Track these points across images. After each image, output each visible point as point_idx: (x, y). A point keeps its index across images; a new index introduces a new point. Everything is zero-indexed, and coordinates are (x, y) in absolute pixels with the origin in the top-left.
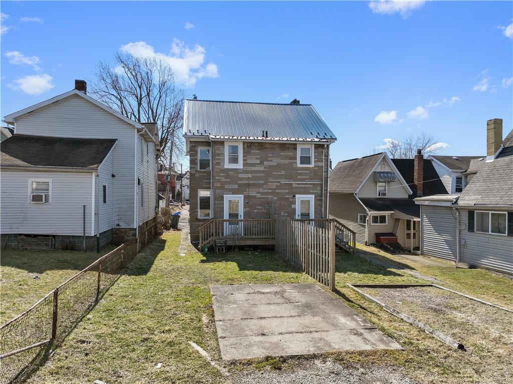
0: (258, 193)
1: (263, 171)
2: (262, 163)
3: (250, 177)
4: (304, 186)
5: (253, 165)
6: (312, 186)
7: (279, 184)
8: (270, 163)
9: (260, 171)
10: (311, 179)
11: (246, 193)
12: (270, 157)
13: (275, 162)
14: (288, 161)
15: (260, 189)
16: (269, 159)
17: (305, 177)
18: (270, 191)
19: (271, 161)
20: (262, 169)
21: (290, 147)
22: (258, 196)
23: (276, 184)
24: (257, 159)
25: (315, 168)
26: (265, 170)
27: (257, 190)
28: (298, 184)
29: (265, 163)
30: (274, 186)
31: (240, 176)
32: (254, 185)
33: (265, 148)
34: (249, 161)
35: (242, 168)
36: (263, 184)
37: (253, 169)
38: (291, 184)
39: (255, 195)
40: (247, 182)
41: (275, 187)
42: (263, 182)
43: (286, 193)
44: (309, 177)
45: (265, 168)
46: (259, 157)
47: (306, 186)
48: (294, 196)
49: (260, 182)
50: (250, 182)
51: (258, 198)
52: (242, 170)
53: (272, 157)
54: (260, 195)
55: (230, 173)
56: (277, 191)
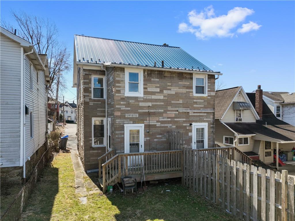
0: (158, 122)
1: (163, 99)
2: (161, 92)
3: (151, 105)
4: (199, 114)
5: (153, 93)
6: (206, 114)
7: (178, 113)
8: (169, 92)
9: (159, 99)
10: (205, 107)
11: (146, 122)
12: (169, 86)
13: (173, 91)
14: (185, 90)
15: (160, 118)
16: (168, 88)
17: (200, 106)
18: (170, 120)
19: (170, 89)
20: (162, 97)
21: (187, 76)
22: (158, 124)
23: (174, 112)
24: (156, 87)
25: (208, 98)
26: (165, 98)
27: (157, 119)
28: (194, 113)
29: (165, 92)
30: (172, 114)
31: (141, 104)
32: (154, 114)
33: (165, 77)
34: (149, 90)
35: (143, 96)
36: (163, 113)
37: (153, 97)
38: (188, 112)
39: (155, 124)
40: (147, 111)
41: (174, 116)
42: (163, 111)
43: (184, 122)
44: (203, 106)
45: (164, 97)
46: (158, 85)
47: (201, 114)
48: (191, 125)
49: (160, 111)
50: (150, 111)
51: (158, 127)
52: (143, 98)
53: (171, 86)
54: (160, 123)
55: (130, 101)
56: (175, 120)
